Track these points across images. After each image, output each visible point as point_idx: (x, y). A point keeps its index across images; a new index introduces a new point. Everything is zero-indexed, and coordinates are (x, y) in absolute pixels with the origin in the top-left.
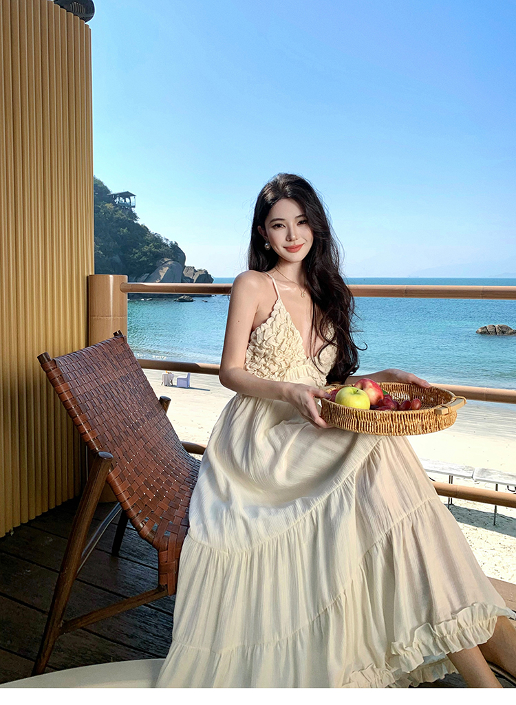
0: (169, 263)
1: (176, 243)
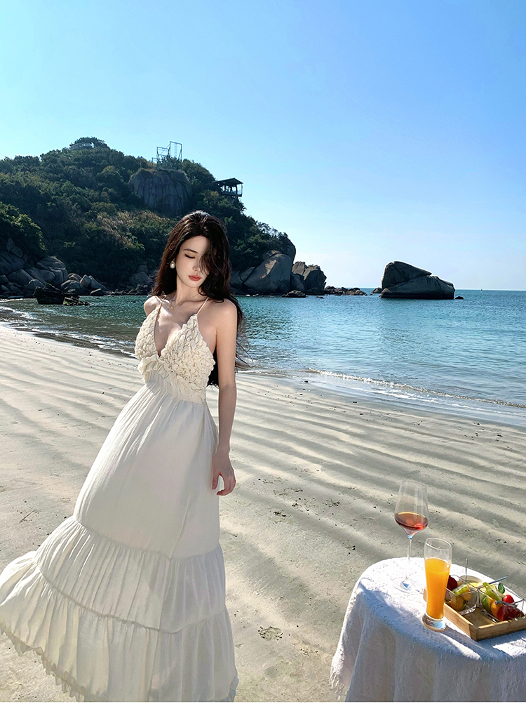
0: (277, 256)
1: (285, 234)
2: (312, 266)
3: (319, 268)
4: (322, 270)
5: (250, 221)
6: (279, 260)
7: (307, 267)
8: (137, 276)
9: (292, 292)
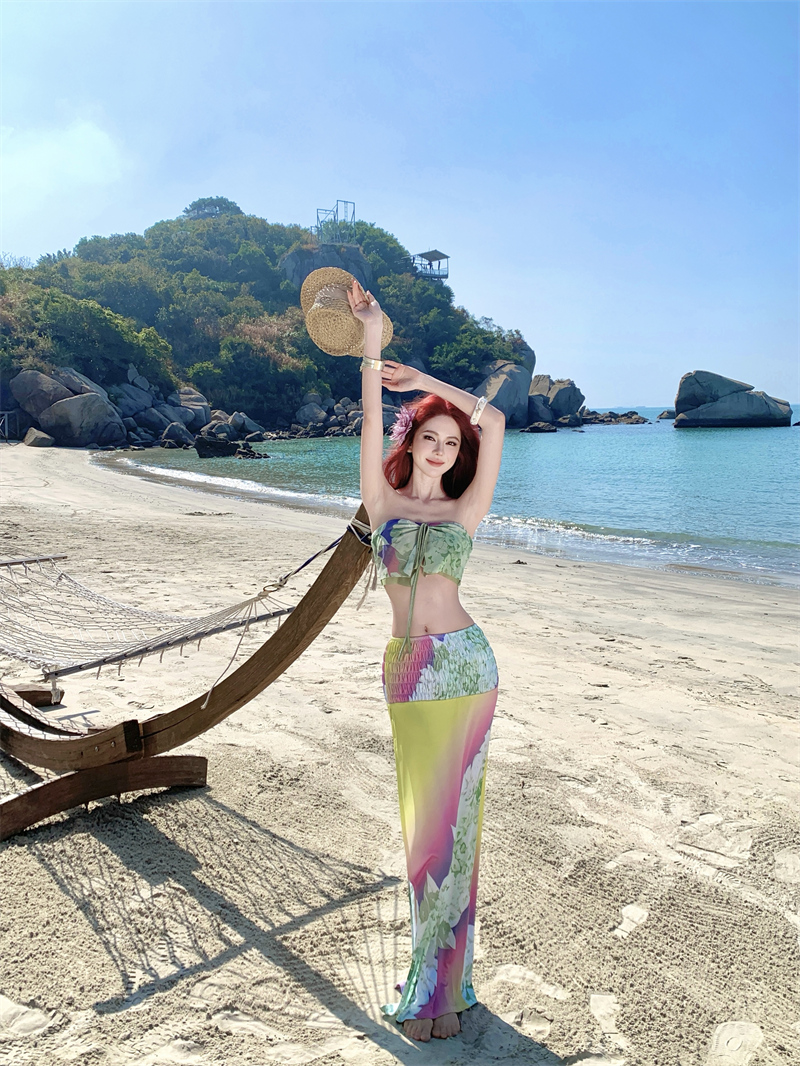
0: (506, 369)
1: (517, 332)
2: (559, 382)
3: (572, 384)
4: (577, 386)
5: (462, 316)
6: (511, 374)
7: (552, 383)
8: (306, 409)
9: (536, 424)
